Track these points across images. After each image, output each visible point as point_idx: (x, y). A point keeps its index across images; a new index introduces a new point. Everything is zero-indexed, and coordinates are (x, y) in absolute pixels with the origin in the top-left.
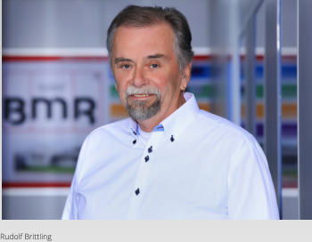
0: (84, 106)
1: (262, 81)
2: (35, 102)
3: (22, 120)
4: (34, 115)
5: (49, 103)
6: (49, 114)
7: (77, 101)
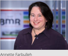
0: (18, 21)
1: (58, 15)
2: (7, 20)
3: (4, 24)
4: (6, 23)
5: (10, 20)
6: (10, 23)
7: (16, 20)
